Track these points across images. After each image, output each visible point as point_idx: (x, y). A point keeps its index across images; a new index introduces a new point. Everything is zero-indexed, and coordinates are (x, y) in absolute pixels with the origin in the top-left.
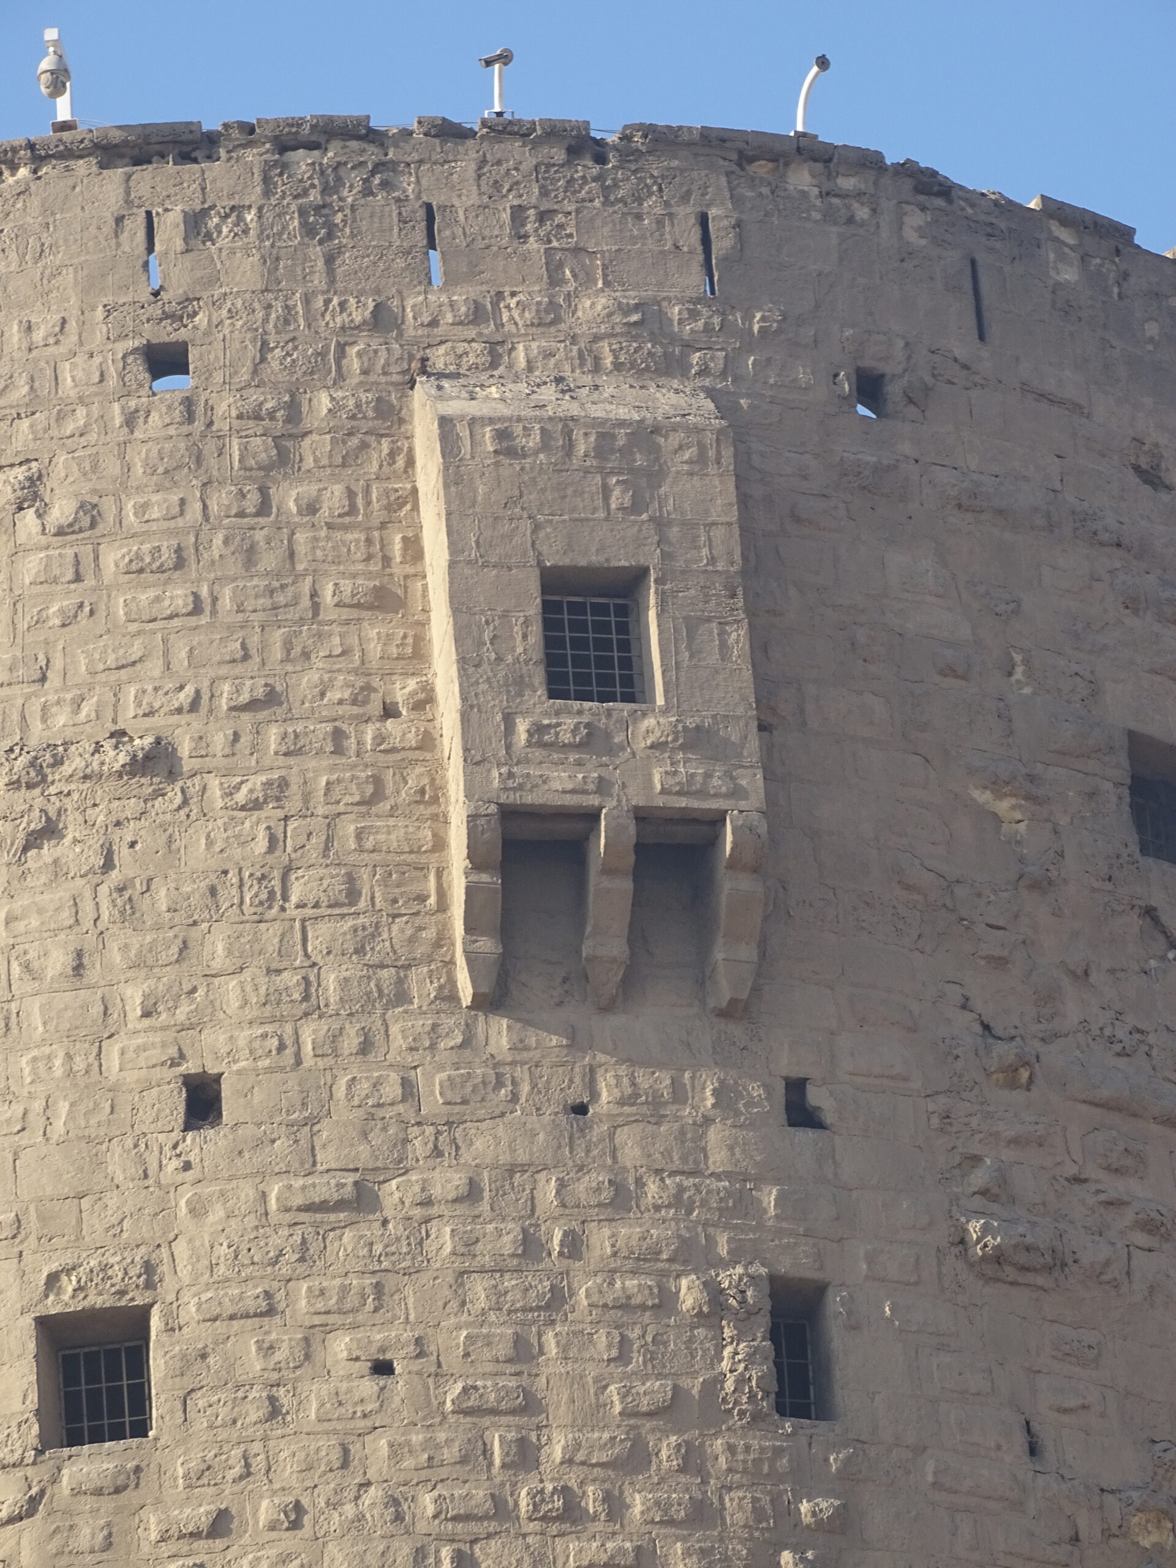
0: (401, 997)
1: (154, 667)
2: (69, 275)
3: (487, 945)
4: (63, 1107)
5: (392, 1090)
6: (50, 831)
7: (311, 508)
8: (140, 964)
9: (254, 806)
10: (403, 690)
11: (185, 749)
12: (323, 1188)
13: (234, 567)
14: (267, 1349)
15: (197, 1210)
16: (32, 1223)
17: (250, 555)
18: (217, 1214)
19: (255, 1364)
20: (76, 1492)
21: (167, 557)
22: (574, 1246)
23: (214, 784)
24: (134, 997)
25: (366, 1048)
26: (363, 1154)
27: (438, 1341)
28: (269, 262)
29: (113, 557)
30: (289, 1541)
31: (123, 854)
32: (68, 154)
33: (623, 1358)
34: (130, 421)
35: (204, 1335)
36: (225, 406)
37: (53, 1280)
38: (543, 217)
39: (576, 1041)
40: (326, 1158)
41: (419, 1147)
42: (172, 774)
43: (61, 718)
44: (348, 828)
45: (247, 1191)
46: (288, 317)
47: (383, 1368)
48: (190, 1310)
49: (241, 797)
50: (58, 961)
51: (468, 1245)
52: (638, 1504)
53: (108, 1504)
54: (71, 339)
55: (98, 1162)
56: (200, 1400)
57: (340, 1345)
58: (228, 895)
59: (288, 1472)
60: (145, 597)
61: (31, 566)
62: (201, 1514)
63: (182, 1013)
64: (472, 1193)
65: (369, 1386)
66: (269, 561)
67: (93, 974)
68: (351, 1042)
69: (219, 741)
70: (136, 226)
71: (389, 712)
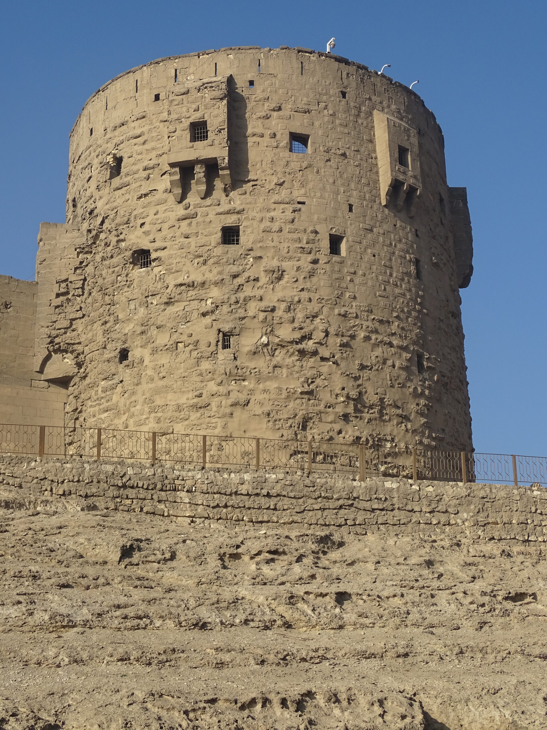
0: (375, 202)
1: (343, 140)
2: (330, 76)
3: (388, 198)
4: (333, 203)
5: (375, 215)
6: (329, 160)
7: (362, 124)
8: (343, 185)
9: (357, 166)
10: (374, 156)
11: (348, 154)
12: (368, 227)
13: (353, 129)
14: (361, 248)
15: (351, 224)
16: (328, 219)
17: (355, 128)
18: (353, 226)
19: (359, 250)
20: (335, 262)
21: (345, 124)
22: (395, 246)
23: (352, 161)
24: (342, 190)
25: (371, 207)
26: (371, 223)
27: (381, 254)
28: (357, 84)
29: (338, 122)
30: (364, 278)
31: (340, 167)
32: (331, 57)
33: (401, 264)
34: (340, 101)
35: (352, 244)
36: (352, 104)
37: (332, 228)
38: (388, 91)
39: (395, 216)
40: (367, 222)
41: (378, 224)
42: (346, 158)
43: (331, 144)
44: (368, 174)
45: (357, 224)
46: (359, 94)
47: (374, 256)
48: (350, 239)
49: (355, 164)
50: (331, 180)
51: (384, 241)
52: (404, 286)
53: (339, 265)
54: (331, 86)
55: (337, 213)
56: (352, 253)
57: (369, 251)
58: (354, 178)
59: (363, 267)
60: (342, 129)
61: (326, 119)
62: (352, 270)
63: (348, 194)
64: (384, 234)
65: (373, 258)
66: (357, 130)
67: (336, 184)
68: (370, 206)
69: (352, 155)
70: (340, 72)
71: (372, 158)
